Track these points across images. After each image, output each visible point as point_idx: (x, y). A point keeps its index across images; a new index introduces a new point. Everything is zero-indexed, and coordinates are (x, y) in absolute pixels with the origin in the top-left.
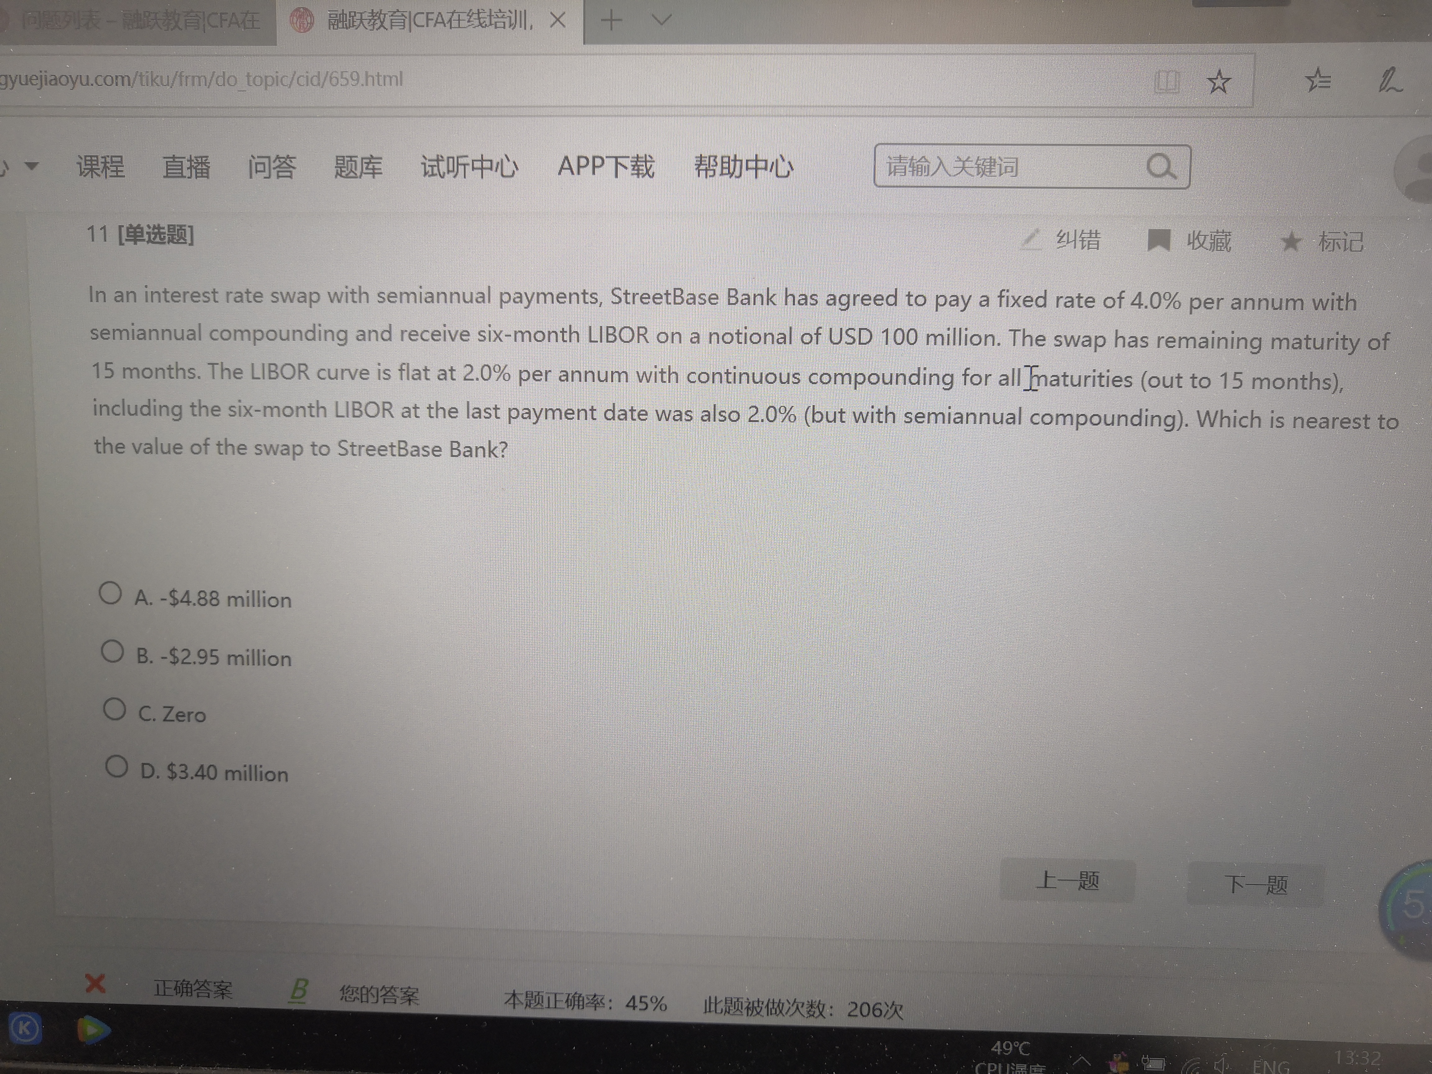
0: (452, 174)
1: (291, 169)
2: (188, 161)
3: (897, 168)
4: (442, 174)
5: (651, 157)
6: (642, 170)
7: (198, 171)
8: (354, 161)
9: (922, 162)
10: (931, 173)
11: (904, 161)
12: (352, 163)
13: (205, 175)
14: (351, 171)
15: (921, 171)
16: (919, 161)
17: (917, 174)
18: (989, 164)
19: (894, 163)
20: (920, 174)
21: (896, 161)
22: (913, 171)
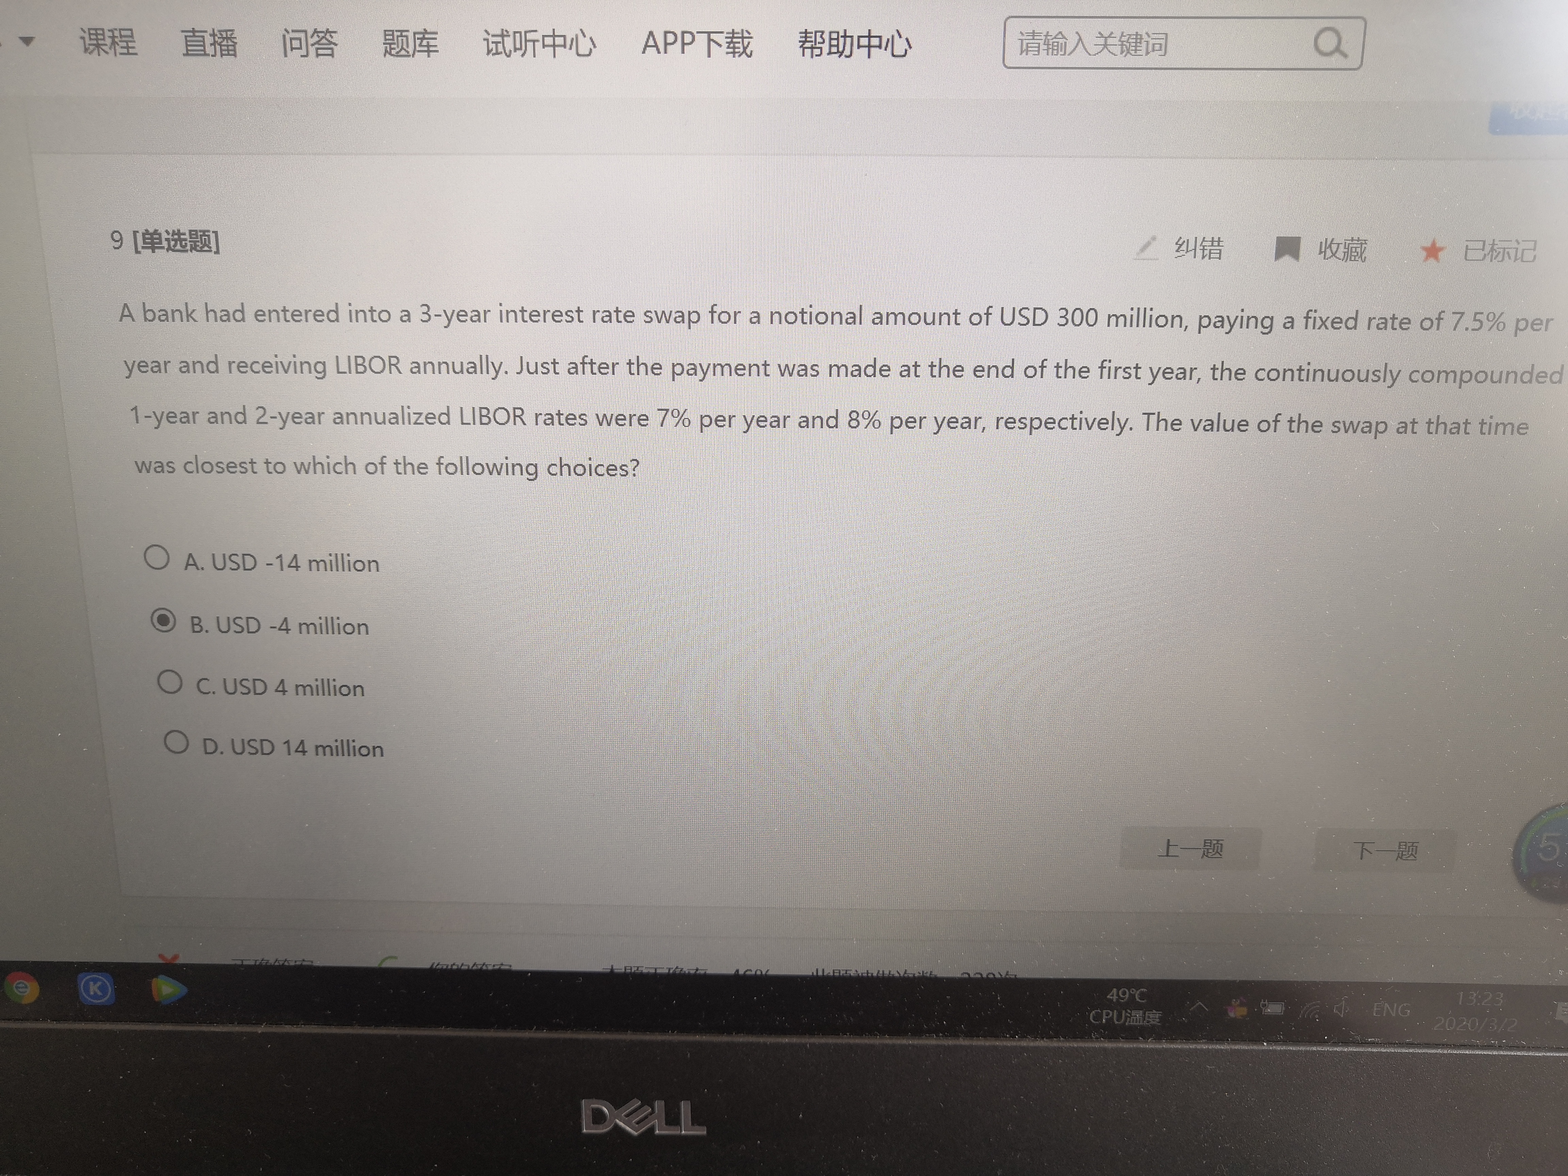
0: (520, 53)
1: (332, 46)
2: (211, 35)
3: (1029, 45)
4: (507, 52)
5: (749, 33)
6: (739, 48)
7: (223, 48)
8: (405, 36)
9: (1058, 38)
10: (1068, 52)
11: (1038, 38)
12: (403, 38)
13: (231, 53)
14: (402, 48)
15: (1057, 50)
16: (1055, 38)
17: (1052, 53)
18: (1134, 41)
19: (1025, 39)
20: (1055, 52)
21: (1029, 37)
22: (1048, 50)
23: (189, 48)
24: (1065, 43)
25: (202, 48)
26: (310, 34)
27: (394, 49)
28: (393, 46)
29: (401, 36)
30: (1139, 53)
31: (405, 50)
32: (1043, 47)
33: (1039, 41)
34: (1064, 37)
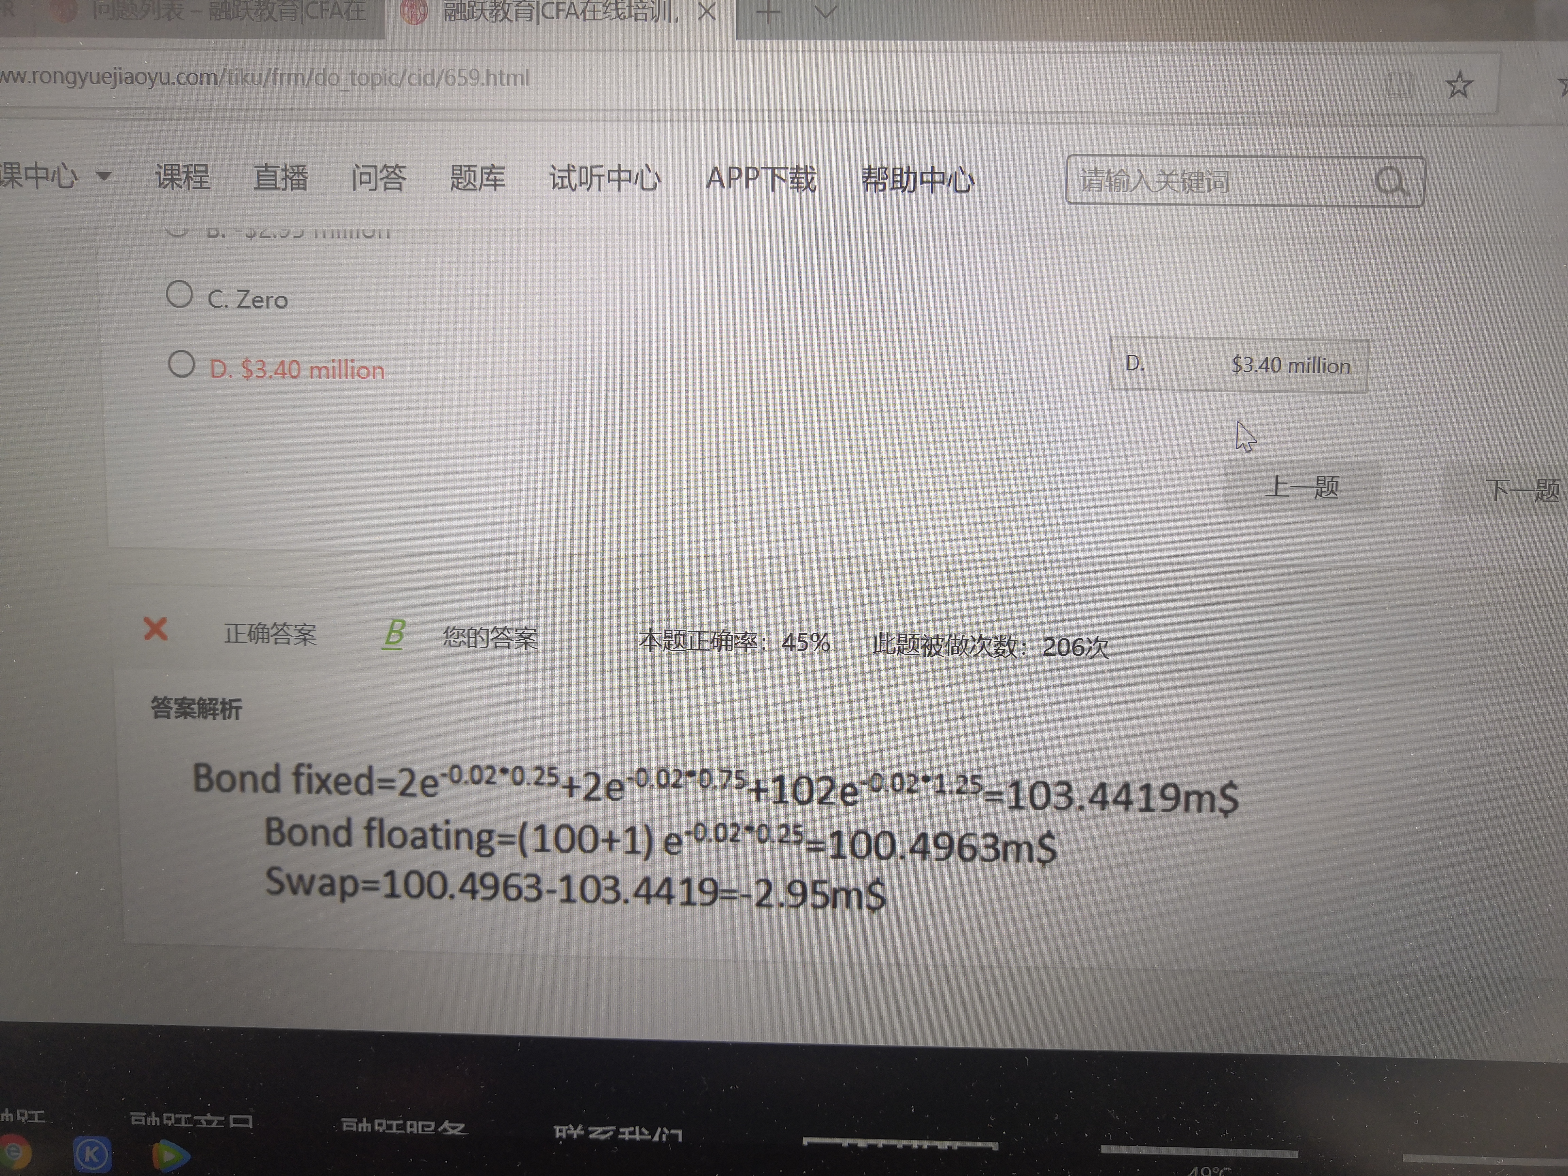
0: (585, 187)
1: (401, 180)
2: (283, 170)
3: (1092, 182)
4: (573, 187)
5: (813, 169)
6: (802, 183)
7: (294, 182)
8: (472, 171)
9: (1120, 175)
10: (1130, 188)
11: (1100, 175)
12: (470, 173)
13: (301, 186)
14: (470, 182)
15: (1120, 186)
16: (1117, 175)
17: (1115, 189)
18: (1196, 178)
19: (1088, 176)
20: (1117, 189)
21: (1091, 175)
22: (1110, 186)
23: (261, 182)
24: (1128, 180)
25: (274, 182)
26: (379, 168)
27: (461, 183)
28: (460, 180)
29: (469, 170)
30: (1200, 190)
31: (472, 184)
32: (1105, 184)
33: (1100, 178)
34: (1126, 175)
